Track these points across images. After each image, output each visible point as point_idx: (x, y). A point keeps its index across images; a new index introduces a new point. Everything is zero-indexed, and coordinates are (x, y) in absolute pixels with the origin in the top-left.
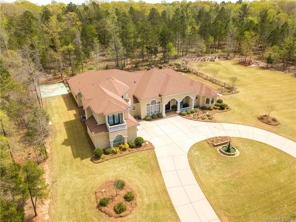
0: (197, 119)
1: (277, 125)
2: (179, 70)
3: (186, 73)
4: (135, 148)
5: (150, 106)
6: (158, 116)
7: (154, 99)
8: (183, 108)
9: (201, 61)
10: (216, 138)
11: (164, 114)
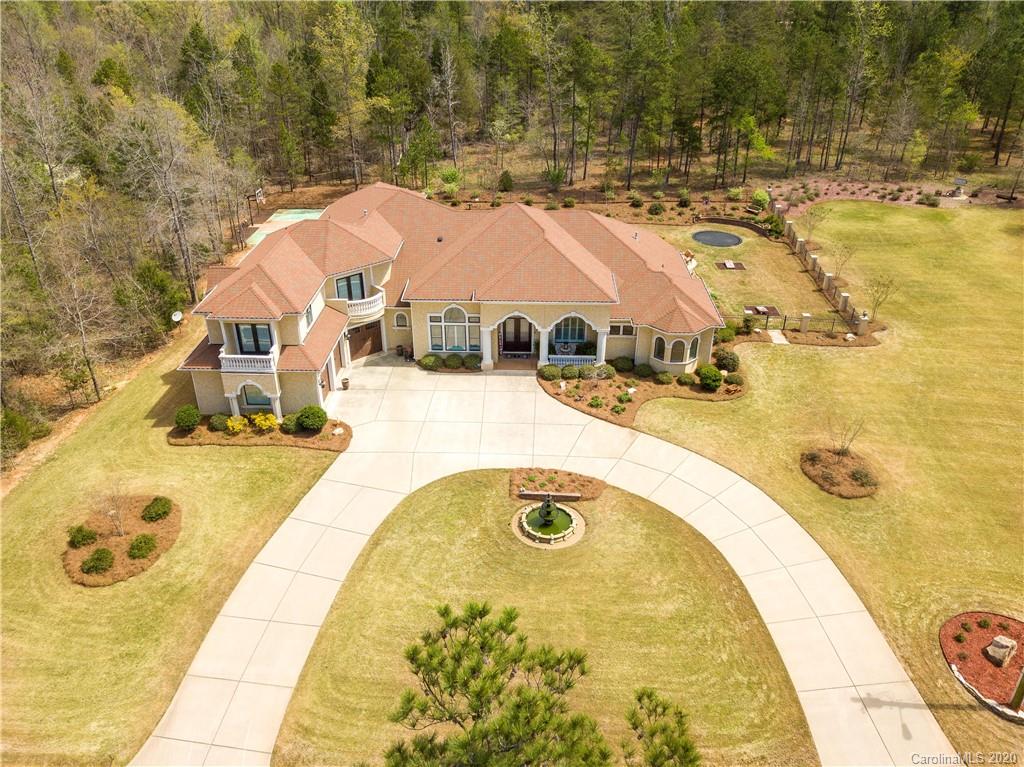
0: (576, 400)
1: (849, 498)
2: (745, 221)
3: (765, 236)
4: (291, 434)
5: (443, 324)
6: (465, 362)
7: (454, 306)
8: (576, 354)
9: (879, 198)
10: (556, 473)
11: (488, 361)
